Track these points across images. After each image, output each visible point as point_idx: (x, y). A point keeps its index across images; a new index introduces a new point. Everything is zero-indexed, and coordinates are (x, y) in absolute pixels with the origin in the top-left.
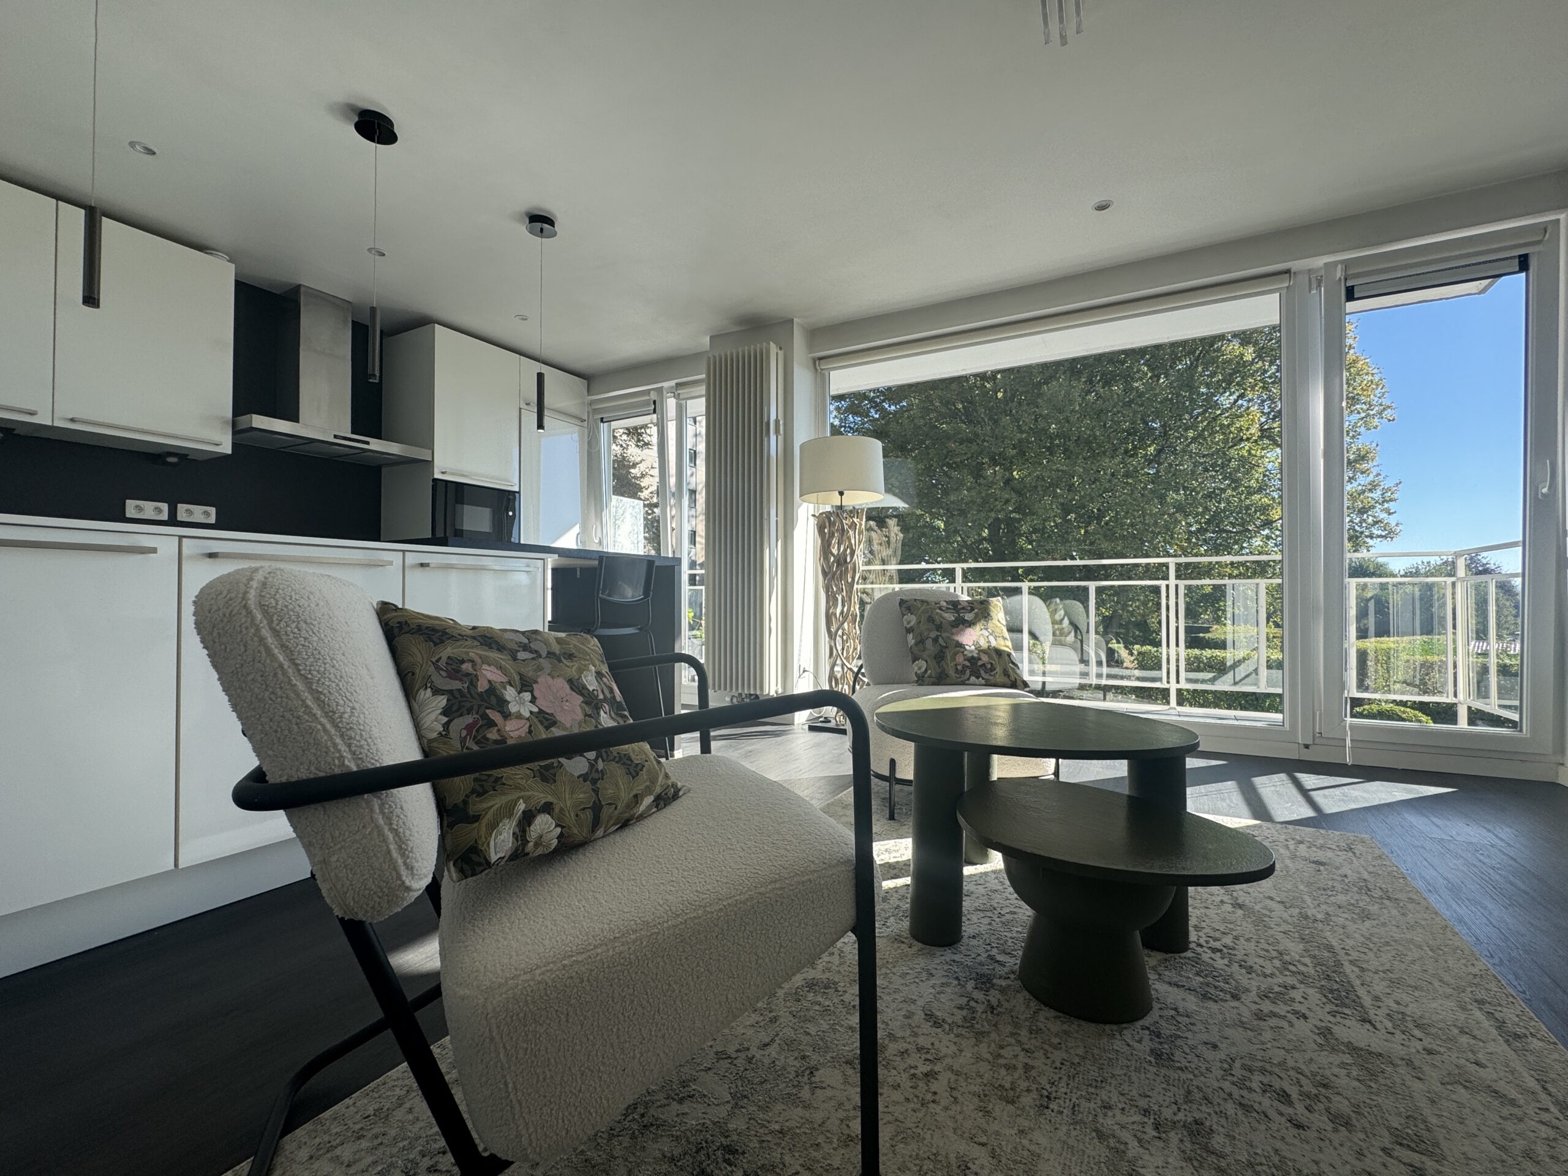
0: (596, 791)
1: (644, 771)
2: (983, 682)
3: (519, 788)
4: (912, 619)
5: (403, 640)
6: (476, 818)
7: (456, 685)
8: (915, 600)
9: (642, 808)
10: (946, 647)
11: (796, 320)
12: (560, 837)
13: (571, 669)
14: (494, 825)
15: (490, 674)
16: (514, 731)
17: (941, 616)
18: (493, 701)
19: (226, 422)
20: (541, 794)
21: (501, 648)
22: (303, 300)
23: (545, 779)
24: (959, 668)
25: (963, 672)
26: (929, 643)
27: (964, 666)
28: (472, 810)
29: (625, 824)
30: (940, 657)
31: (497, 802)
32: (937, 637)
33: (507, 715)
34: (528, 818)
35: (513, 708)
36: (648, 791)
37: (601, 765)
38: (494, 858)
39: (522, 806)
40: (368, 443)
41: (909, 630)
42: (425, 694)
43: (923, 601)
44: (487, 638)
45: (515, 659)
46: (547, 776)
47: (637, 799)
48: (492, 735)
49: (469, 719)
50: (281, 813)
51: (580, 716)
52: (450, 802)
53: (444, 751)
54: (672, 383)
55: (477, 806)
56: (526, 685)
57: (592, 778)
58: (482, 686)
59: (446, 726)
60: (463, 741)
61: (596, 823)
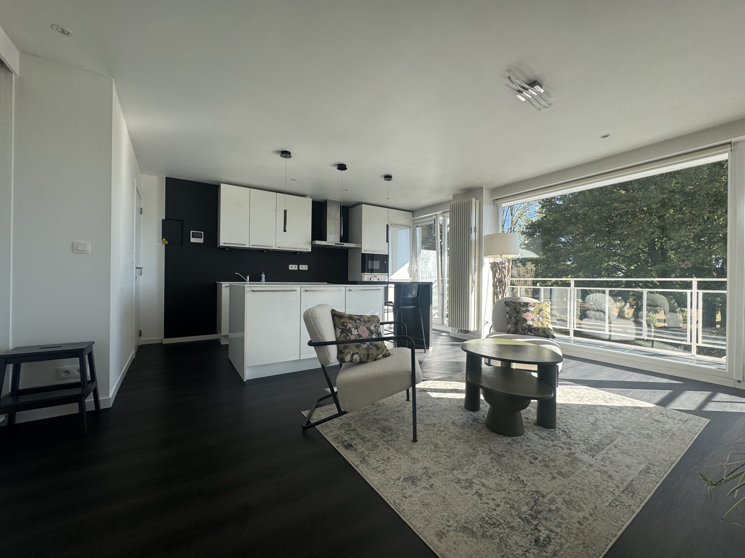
0: (368, 352)
1: (381, 349)
2: (534, 334)
3: (351, 348)
4: (508, 309)
5: (335, 318)
6: (343, 353)
7: (343, 327)
8: (511, 302)
9: (379, 357)
10: (520, 320)
11: (484, 187)
12: (360, 359)
13: (368, 325)
14: (346, 355)
15: (350, 325)
16: (353, 337)
17: (519, 308)
18: (349, 331)
19: (309, 243)
20: (356, 351)
21: (353, 320)
22: (328, 203)
23: (357, 348)
24: (523, 328)
25: (525, 330)
26: (513, 318)
27: (526, 328)
28: (343, 351)
29: (375, 360)
30: (516, 324)
31: (347, 351)
32: (517, 316)
33: (351, 334)
34: (353, 355)
35: (353, 333)
36: (381, 353)
37: (370, 346)
38: (346, 361)
39: (352, 352)
40: (344, 244)
41: (507, 313)
42: (337, 329)
43: (513, 302)
44: (351, 317)
45: (356, 322)
46: (358, 347)
47: (378, 355)
48: (348, 338)
49: (344, 334)
50: (313, 347)
51: (367, 335)
52: (340, 349)
53: (339, 340)
54: (441, 212)
55: (344, 351)
56: (357, 328)
57: (368, 349)
58: (348, 328)
59: (340, 335)
60: (343, 338)
61: (368, 358)
